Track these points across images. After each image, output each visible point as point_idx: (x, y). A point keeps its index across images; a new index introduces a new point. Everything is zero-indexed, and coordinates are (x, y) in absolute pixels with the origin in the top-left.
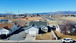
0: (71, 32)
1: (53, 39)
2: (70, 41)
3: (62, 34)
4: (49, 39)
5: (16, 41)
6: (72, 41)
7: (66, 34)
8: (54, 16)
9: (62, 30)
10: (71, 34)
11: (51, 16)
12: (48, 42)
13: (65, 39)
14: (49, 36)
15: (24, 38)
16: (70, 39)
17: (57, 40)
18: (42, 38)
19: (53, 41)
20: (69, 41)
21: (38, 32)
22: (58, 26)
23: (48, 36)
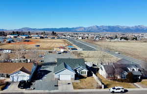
0: (122, 77)
1: (97, 88)
2: (121, 90)
3: (110, 80)
4: (92, 87)
5: (47, 91)
6: (123, 90)
7: (115, 79)
8: (87, 37)
9: (109, 74)
10: (121, 81)
11: (81, 38)
12: (92, 92)
13: (114, 88)
14: (92, 84)
15: (55, 86)
16: (121, 88)
17: (103, 90)
18: (81, 87)
19: (99, 90)
20: (119, 91)
21: (74, 77)
22: (103, 67)
23: (89, 83)
